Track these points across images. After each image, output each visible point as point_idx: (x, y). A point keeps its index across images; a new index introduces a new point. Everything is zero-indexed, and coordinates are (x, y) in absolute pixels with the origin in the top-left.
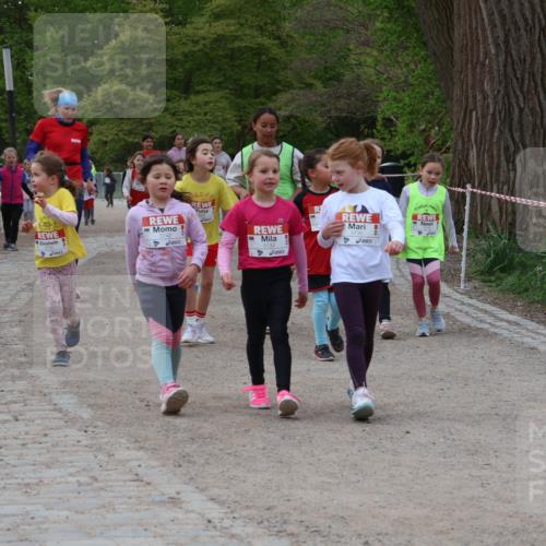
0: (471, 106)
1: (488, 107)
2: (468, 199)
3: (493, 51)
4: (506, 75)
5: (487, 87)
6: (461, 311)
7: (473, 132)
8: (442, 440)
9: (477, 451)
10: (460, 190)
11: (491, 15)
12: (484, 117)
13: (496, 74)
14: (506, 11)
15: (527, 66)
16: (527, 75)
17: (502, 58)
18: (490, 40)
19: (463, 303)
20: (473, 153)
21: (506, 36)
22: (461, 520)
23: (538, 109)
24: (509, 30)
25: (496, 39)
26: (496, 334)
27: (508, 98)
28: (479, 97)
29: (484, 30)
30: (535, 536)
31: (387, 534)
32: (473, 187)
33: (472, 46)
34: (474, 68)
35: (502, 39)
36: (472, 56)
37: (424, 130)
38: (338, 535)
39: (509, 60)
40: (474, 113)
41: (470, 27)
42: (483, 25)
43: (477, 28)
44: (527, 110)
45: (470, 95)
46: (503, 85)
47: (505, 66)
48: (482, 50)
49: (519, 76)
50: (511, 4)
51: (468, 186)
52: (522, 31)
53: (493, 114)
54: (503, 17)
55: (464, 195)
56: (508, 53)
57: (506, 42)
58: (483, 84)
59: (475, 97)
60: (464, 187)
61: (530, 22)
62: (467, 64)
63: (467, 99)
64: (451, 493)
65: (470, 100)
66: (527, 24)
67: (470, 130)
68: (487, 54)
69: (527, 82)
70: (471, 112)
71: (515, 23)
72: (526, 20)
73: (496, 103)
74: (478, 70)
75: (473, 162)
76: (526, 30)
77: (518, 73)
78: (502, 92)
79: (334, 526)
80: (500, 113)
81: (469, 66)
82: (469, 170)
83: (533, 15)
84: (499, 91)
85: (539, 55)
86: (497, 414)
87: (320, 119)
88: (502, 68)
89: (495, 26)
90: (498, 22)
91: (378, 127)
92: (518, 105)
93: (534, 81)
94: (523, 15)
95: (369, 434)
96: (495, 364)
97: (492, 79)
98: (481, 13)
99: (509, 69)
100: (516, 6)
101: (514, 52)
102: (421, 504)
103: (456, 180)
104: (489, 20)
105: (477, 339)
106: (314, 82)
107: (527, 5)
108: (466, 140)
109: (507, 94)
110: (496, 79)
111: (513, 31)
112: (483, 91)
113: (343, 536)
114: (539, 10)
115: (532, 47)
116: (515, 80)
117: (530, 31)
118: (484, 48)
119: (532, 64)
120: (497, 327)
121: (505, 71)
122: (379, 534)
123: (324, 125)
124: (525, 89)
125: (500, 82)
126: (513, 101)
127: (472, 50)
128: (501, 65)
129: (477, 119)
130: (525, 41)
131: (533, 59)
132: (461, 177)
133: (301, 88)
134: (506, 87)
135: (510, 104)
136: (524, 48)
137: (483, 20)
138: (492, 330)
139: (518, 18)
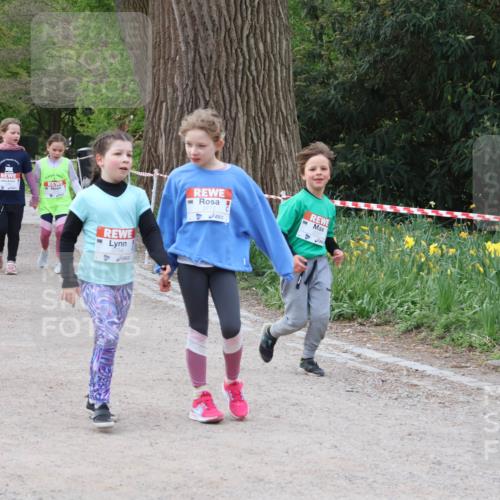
0: (162, 98)
1: (177, 99)
2: (155, 182)
3: (183, 49)
4: (194, 71)
5: (177, 81)
6: (143, 285)
7: (163, 121)
8: (118, 403)
9: (148, 413)
10: (149, 175)
11: (182, 15)
12: (173, 108)
13: (185, 70)
14: (196, 13)
15: (214, 63)
16: (213, 72)
17: (191, 55)
18: (181, 39)
19: (145, 278)
20: (162, 141)
21: (196, 35)
22: (129, 477)
23: (222, 102)
24: (198, 30)
25: (186, 38)
26: (174, 306)
27: (196, 92)
28: (169, 90)
29: (176, 29)
30: (195, 490)
31: (60, 491)
32: (161, 172)
33: (165, 43)
34: (165, 64)
35: (191, 37)
36: (164, 52)
37: (120, 119)
38: (14, 493)
39: (198, 57)
40: (164, 104)
41: (164, 26)
42: (175, 24)
43: (169, 27)
44: (211, 102)
45: (161, 87)
46: (191, 79)
47: (194, 63)
48: (173, 47)
49: (205, 72)
50: (200, 6)
51: (156, 171)
52: (210, 32)
53: (182, 106)
54: (193, 18)
55: (152, 179)
56: (196, 50)
57: (195, 41)
58: (173, 79)
59: (165, 90)
60: (152, 172)
61: (217, 23)
62: (159, 59)
63: (158, 91)
64: (122, 452)
65: (162, 92)
66: (214, 25)
67: (160, 119)
68: (177, 51)
69: (212, 77)
70: (162, 103)
71: (204, 24)
72: (213, 22)
73: (184, 95)
74: (169, 66)
75: (162, 149)
76: (213, 31)
77: (205, 69)
78: (190, 86)
79: (11, 484)
80: (188, 105)
81: (161, 61)
82: (158, 157)
83: (220, 17)
84: (187, 85)
85: (224, 54)
86: (169, 380)
87: (24, 105)
88: (190, 64)
89: (186, 26)
90: (188, 22)
91: (78, 115)
92: (204, 98)
93: (219, 77)
94: (211, 17)
95: (51, 398)
96: (171, 334)
97: (182, 74)
98: (173, 14)
99: (197, 65)
100: (205, 8)
101: (202, 51)
102: (94, 462)
103: (146, 165)
104: (181, 21)
105: (156, 310)
106: (20, 71)
107: (214, 8)
108: (155, 129)
109: (195, 88)
110: (186, 74)
111: (201, 31)
112: (173, 85)
113: (19, 494)
114: (225, 12)
115: (218, 45)
116: (202, 76)
117: (217, 31)
118: (176, 45)
119: (217, 61)
120: (175, 300)
121: (194, 66)
122: (52, 491)
123: (28, 112)
124: (211, 84)
125: (189, 77)
126: (200, 94)
127: (164, 47)
128: (190, 60)
129: (167, 110)
130: (212, 40)
131: (219, 57)
132: (150, 162)
133: (8, 77)
134: (194, 81)
135: (197, 97)
136: (211, 47)
137: (175, 20)
138: (171, 302)
139: (207, 19)
